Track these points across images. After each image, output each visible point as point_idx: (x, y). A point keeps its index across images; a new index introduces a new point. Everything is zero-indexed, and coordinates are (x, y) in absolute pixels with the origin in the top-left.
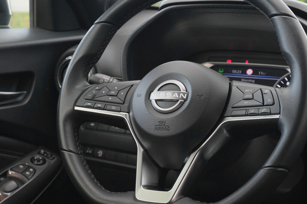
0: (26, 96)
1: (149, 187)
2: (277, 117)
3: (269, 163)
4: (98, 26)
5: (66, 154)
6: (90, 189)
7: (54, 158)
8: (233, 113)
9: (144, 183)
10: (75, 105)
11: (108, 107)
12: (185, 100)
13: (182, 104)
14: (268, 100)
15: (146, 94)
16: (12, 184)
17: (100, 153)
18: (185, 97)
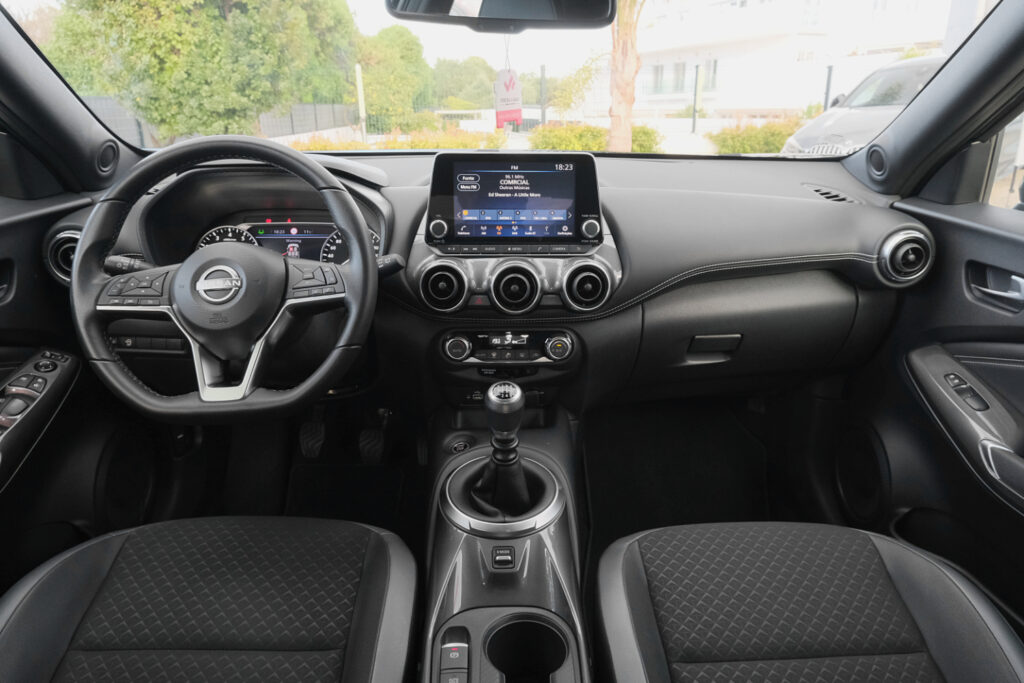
0: (8, 291)
1: (215, 385)
2: (342, 295)
3: (342, 341)
4: (106, 204)
5: (99, 364)
6: (141, 399)
7: (67, 359)
8: (296, 295)
9: (208, 381)
10: (96, 304)
11: (143, 302)
12: (240, 287)
13: (237, 292)
14: (331, 279)
15: (192, 283)
16: (18, 403)
17: (129, 342)
18: (239, 284)
